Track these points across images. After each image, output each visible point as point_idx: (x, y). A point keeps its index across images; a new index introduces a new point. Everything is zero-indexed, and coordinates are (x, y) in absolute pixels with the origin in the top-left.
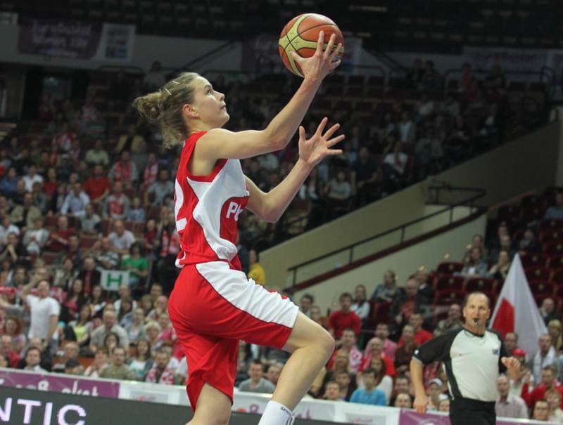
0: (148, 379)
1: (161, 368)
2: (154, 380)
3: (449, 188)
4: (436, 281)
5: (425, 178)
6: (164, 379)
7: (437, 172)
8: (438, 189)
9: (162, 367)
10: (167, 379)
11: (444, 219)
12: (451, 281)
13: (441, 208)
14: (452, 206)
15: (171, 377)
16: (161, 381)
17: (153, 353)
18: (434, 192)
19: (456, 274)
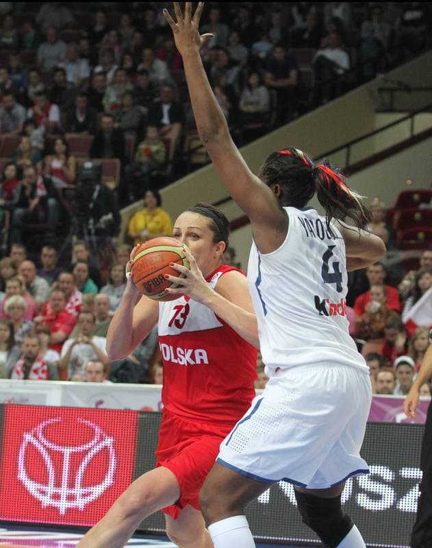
0: (14, 375)
1: (31, 358)
2: (22, 375)
3: (408, 89)
4: (396, 217)
5: (373, 77)
6: (36, 372)
7: (389, 68)
8: (392, 90)
9: (31, 356)
10: (40, 372)
11: (402, 132)
12: (418, 216)
13: (398, 116)
14: (413, 113)
15: (45, 368)
16: (32, 375)
17: (17, 338)
18: (386, 96)
19: (423, 206)
